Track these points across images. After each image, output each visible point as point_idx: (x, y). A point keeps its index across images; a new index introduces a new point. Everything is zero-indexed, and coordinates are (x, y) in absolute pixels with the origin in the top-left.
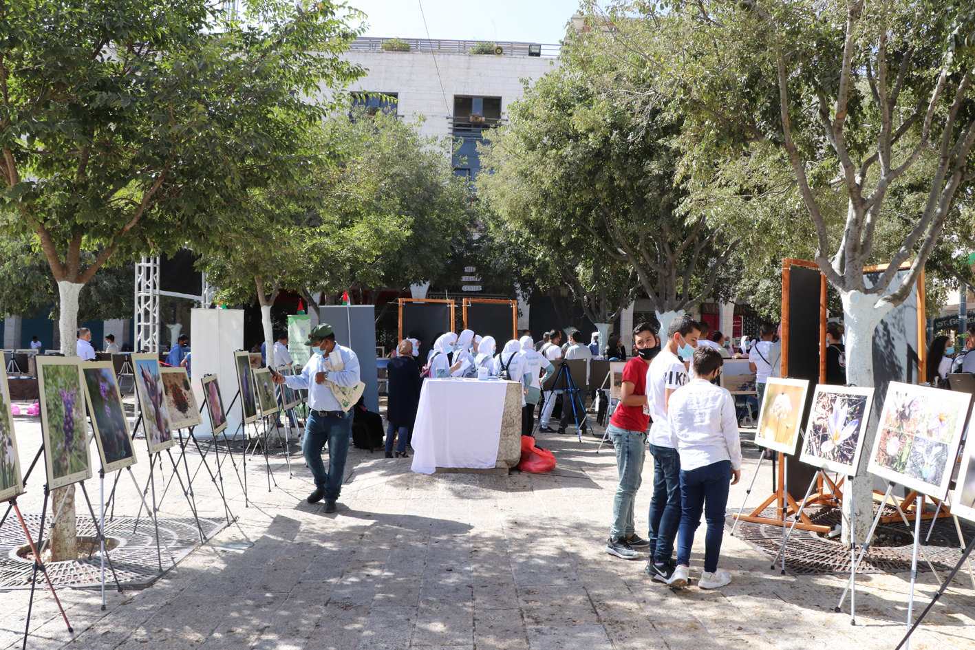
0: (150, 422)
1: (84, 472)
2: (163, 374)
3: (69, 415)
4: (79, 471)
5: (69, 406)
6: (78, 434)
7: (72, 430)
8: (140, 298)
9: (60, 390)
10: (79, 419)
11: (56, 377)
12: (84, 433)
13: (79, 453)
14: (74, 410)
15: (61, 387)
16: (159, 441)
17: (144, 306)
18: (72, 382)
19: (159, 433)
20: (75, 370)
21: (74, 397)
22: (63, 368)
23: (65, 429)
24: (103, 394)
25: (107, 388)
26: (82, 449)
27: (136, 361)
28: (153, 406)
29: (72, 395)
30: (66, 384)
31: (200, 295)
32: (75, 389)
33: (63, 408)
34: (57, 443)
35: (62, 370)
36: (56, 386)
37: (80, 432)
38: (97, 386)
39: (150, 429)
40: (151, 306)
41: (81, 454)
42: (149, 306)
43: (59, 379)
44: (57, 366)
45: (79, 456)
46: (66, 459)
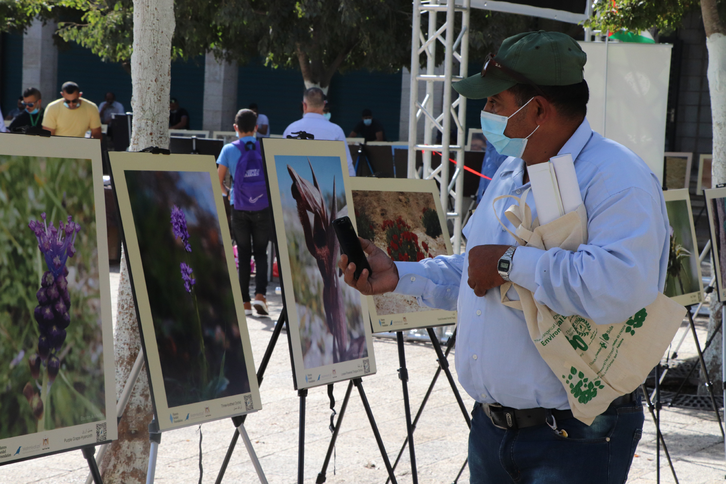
0: (304, 310)
1: (92, 426)
2: (355, 194)
3: (57, 282)
4: (76, 422)
5: (57, 260)
6: (80, 330)
7: (62, 321)
8: (425, 17)
9: (32, 219)
10: (85, 293)
11: (19, 186)
12: (98, 329)
13: (79, 378)
14: (72, 272)
15: (34, 212)
16: (329, 357)
17: (433, 34)
18: (70, 202)
19: (329, 340)
20: (82, 173)
21: (74, 239)
22: (43, 166)
23: (39, 316)
24: (178, 236)
25: (191, 219)
26: (88, 367)
27: (278, 158)
28: (317, 272)
29: (68, 234)
30: (51, 205)
31: (582, 11)
32: (78, 219)
33: (38, 265)
34: (14, 351)
35: (41, 172)
36: (21, 209)
37: (86, 327)
38: (163, 215)
39: (302, 328)
40: (449, 35)
41: (86, 380)
42: (444, 35)
43: (30, 193)
44: (26, 160)
45: (80, 387)
46: (38, 392)
